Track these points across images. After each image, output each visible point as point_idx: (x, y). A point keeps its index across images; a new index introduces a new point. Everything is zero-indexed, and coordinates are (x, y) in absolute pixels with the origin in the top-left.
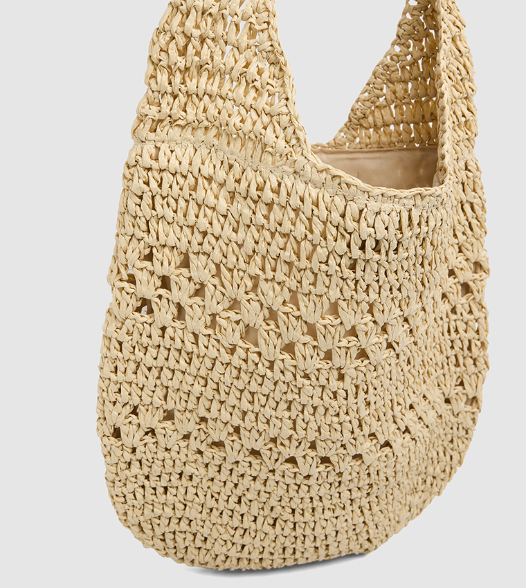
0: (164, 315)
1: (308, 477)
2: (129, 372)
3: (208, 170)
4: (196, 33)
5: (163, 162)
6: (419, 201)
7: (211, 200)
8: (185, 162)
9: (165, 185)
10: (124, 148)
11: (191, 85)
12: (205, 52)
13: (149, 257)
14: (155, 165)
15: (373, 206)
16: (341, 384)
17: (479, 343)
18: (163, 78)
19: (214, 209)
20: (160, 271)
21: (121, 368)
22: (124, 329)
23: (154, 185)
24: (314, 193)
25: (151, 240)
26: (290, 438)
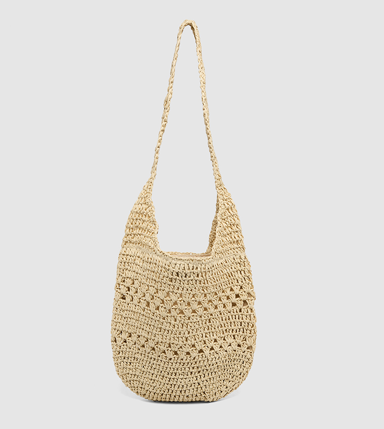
0: (128, 299)
1: (171, 359)
2: (119, 319)
3: (138, 255)
4: (135, 218)
5: (127, 253)
6: (191, 262)
7: (138, 263)
8: (133, 253)
9: (128, 259)
10: (119, 249)
11: (135, 232)
12: (138, 223)
13: (124, 281)
14: (125, 253)
15: (174, 262)
16: (176, 323)
17: (251, 325)
18: (128, 230)
19: (139, 266)
20: (127, 285)
21: (117, 317)
22: (118, 304)
23: (125, 259)
24: (159, 259)
25: (124, 275)
26: (162, 342)
